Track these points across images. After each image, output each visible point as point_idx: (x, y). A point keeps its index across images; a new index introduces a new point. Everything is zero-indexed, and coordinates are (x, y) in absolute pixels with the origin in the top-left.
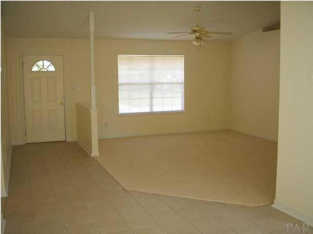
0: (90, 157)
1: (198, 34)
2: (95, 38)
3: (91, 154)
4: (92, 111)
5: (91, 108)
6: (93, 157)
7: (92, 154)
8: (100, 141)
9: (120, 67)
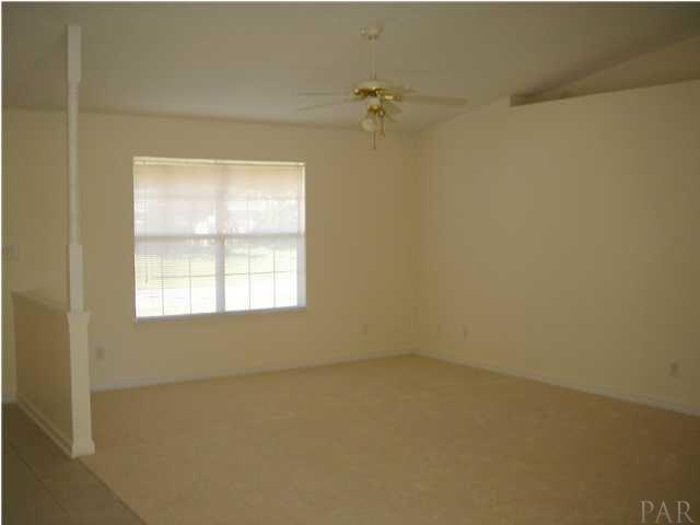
0: (66, 458)
1: (374, 102)
2: (82, 110)
3: (70, 449)
4: (71, 317)
5: (69, 309)
6: (77, 459)
7: (74, 447)
8: (95, 397)
9: (139, 192)
